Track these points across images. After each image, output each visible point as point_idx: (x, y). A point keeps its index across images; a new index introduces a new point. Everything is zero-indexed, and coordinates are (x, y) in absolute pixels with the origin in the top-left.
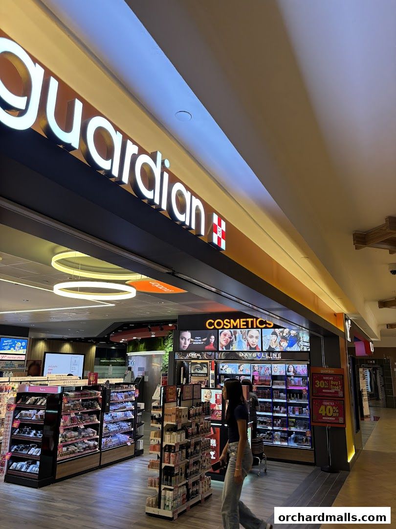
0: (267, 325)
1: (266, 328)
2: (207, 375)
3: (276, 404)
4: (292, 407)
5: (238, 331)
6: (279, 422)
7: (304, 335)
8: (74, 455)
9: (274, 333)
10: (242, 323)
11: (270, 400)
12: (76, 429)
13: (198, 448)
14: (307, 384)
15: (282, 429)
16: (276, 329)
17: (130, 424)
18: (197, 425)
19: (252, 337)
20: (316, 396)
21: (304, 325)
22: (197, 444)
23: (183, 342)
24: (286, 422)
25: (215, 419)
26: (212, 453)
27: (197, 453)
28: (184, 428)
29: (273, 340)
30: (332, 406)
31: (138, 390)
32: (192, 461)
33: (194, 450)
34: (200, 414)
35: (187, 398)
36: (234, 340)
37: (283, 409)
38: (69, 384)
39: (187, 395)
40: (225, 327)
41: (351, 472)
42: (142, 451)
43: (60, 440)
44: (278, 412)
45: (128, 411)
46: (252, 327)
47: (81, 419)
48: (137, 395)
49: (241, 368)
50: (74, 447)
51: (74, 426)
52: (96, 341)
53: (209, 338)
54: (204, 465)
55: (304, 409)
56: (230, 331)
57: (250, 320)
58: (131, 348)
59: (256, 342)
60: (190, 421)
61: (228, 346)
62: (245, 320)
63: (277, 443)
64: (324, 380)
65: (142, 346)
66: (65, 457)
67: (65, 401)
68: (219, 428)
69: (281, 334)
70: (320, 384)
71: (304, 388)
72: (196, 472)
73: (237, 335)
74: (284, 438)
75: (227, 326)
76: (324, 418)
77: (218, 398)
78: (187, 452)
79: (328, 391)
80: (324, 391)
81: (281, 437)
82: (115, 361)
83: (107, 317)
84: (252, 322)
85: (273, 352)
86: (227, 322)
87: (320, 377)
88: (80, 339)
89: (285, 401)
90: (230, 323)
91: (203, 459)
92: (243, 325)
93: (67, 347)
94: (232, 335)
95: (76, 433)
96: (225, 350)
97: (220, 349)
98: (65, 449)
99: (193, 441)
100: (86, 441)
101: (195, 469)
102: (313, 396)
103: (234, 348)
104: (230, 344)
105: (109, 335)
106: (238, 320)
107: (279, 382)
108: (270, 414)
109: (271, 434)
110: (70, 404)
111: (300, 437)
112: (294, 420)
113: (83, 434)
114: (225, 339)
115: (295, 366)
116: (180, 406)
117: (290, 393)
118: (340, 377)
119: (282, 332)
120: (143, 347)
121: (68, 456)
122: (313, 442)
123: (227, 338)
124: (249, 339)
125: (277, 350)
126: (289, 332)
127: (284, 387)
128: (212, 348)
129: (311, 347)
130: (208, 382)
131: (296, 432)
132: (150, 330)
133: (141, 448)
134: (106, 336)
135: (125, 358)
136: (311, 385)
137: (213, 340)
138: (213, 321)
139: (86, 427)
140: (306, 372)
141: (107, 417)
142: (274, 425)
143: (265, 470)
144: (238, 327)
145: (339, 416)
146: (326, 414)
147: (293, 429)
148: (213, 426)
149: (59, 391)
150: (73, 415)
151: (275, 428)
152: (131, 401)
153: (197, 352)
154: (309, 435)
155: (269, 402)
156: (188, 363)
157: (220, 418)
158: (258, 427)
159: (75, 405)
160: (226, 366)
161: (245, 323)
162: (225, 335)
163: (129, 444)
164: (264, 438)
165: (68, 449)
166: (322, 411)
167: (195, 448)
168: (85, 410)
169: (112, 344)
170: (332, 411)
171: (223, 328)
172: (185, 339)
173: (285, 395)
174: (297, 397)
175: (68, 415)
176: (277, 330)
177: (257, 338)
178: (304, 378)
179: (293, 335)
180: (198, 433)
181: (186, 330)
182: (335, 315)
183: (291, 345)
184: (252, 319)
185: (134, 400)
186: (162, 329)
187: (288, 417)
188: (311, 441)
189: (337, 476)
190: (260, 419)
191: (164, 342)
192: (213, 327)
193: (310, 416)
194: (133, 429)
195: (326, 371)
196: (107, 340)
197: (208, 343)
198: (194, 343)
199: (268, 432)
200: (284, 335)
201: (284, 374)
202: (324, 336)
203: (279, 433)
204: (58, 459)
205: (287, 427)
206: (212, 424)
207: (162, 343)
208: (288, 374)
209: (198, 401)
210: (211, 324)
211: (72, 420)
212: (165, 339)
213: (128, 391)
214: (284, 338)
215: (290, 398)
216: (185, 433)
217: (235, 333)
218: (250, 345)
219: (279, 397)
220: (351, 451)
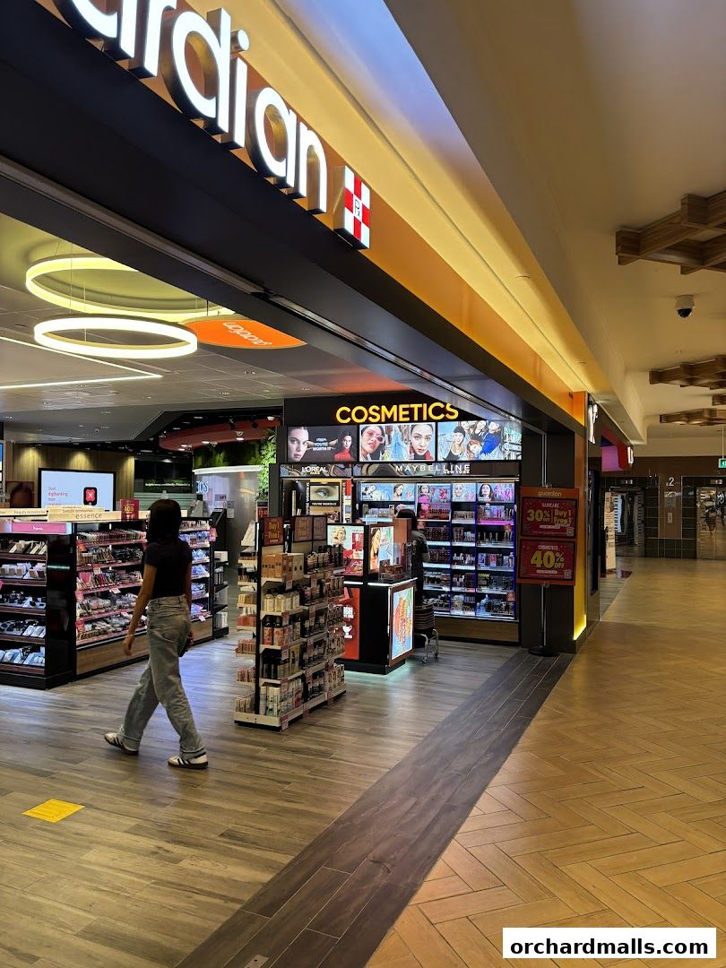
0: (448, 416)
1: (445, 420)
2: (338, 503)
3: (459, 550)
4: (485, 555)
5: (395, 426)
6: (462, 580)
7: (513, 432)
8: (106, 637)
9: (460, 430)
10: (401, 413)
11: (448, 544)
12: (106, 595)
13: (322, 620)
14: (514, 517)
15: (466, 591)
16: (463, 423)
17: (202, 586)
18: (320, 582)
19: (419, 436)
20: (527, 534)
21: (514, 412)
22: (319, 613)
23: (293, 446)
24: (473, 579)
25: (352, 574)
26: (347, 629)
27: (321, 627)
28: (298, 588)
29: (456, 441)
30: (554, 552)
31: (215, 529)
32: (311, 641)
33: (315, 623)
34: (324, 565)
35: (301, 539)
36: (387, 443)
37: (469, 558)
38: (86, 519)
39: (302, 530)
41: (577, 655)
42: (226, 630)
43: (79, 612)
44: (460, 563)
45: (197, 565)
46: (420, 420)
47: (113, 578)
48: (214, 539)
49: (399, 490)
50: (105, 624)
51: (103, 590)
52: (133, 447)
53: (342, 439)
54: (333, 647)
55: (505, 557)
56: (381, 428)
57: (416, 406)
58: (200, 461)
59: (425, 445)
60: (308, 577)
61: (375, 454)
62: (406, 406)
63: (457, 613)
64: (543, 509)
65: (220, 457)
66: (91, 640)
67: (81, 547)
68: (358, 589)
69: (472, 431)
70: (534, 516)
71: (508, 524)
72: (319, 658)
73: (392, 434)
74: (469, 604)
75: (374, 417)
76: (538, 571)
77: (357, 539)
78: (302, 626)
79: (549, 527)
80: (541, 526)
81: (465, 604)
82: (172, 485)
83: (149, 400)
84: (420, 410)
85: (456, 462)
86: (374, 410)
87: (538, 503)
88: (103, 444)
89: (473, 545)
90: (379, 412)
91: (331, 637)
92: (404, 416)
93: (80, 460)
94: (383, 434)
95: (107, 602)
96: (370, 460)
97: (361, 459)
98: (88, 627)
99: (313, 609)
100: (125, 615)
101: (316, 653)
102: (522, 535)
103: (388, 456)
104: (380, 449)
105: (156, 437)
106: (395, 407)
107: (464, 512)
108: (448, 566)
109: (448, 601)
110: (90, 554)
111: (496, 602)
112: (488, 575)
113: (119, 602)
114: (370, 442)
115: (493, 485)
116: (290, 551)
117: (481, 532)
118: (571, 505)
119: (474, 427)
120: (221, 459)
121: (95, 639)
122: (518, 609)
123: (374, 439)
124: (413, 440)
125: (463, 459)
126: (486, 427)
127: (472, 522)
128: (348, 457)
129: (523, 452)
130: (340, 515)
131: (491, 596)
132: (233, 428)
133: (224, 624)
134: (152, 439)
135: (191, 478)
136: (520, 518)
137: (349, 444)
138: (348, 410)
139: (124, 592)
140: (511, 496)
142: (452, 584)
143: (436, 655)
144: (395, 419)
145: (567, 567)
146: (543, 565)
147: (485, 590)
148: (348, 586)
149: (69, 531)
150: (98, 572)
151: (454, 589)
152: (202, 549)
153: (320, 464)
154: (511, 598)
155: (446, 547)
156: (304, 483)
157: (360, 573)
158: (427, 587)
159: (100, 555)
160: (371, 487)
161: (407, 413)
162: (371, 434)
163: (202, 619)
164: (436, 605)
165: (94, 627)
166: (536, 560)
167: (317, 620)
168: (120, 563)
169: (166, 454)
170: (553, 559)
171: (367, 422)
172: (299, 443)
173: (473, 535)
174: (494, 537)
175: (89, 571)
176: (465, 425)
177: (427, 438)
178: (508, 506)
179: (492, 432)
180: (322, 595)
181: (298, 425)
182: (571, 395)
183: (487, 450)
184: (420, 405)
185: (209, 546)
186: (255, 426)
187: (477, 572)
188: (514, 608)
189: (555, 661)
190: (429, 574)
191: (260, 450)
192: (349, 420)
193: (515, 569)
194: (208, 595)
195: (548, 494)
196: (154, 446)
197: (340, 448)
198: (314, 449)
199: (443, 596)
200: (477, 432)
201: (474, 500)
202: (548, 433)
203: (461, 597)
204: (78, 643)
205: (475, 587)
206: (345, 582)
207: (257, 452)
208: (480, 499)
209: (323, 544)
210: (344, 415)
211: (98, 579)
212: (261, 444)
213: (196, 532)
214: (476, 437)
215: (482, 539)
216: (298, 597)
217: (389, 430)
218: (414, 452)
219: (463, 539)
220: (580, 621)
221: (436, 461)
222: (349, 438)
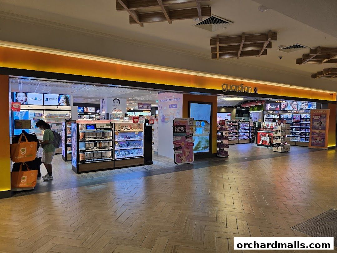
3: (302, 128)
4: (307, 129)
19: (294, 105)
23: (267, 107)
52: (236, 107)
53: (277, 106)
58: (251, 109)
59: (296, 107)
61: (284, 109)
73: (288, 104)
85: (302, 110)
88: (228, 106)
89: (305, 127)
93: (223, 110)
94: (286, 104)
96: (283, 110)
97: (281, 110)
103: (287, 109)
104: (286, 107)
112: (308, 134)
120: (256, 110)
123: (284, 105)
127: (305, 122)
128: (278, 109)
134: (239, 105)
135: (249, 114)
153: (272, 111)
177: (296, 105)
187: (305, 133)
197: (277, 107)
218: (293, 108)
221: (298, 110)
222: (279, 105)
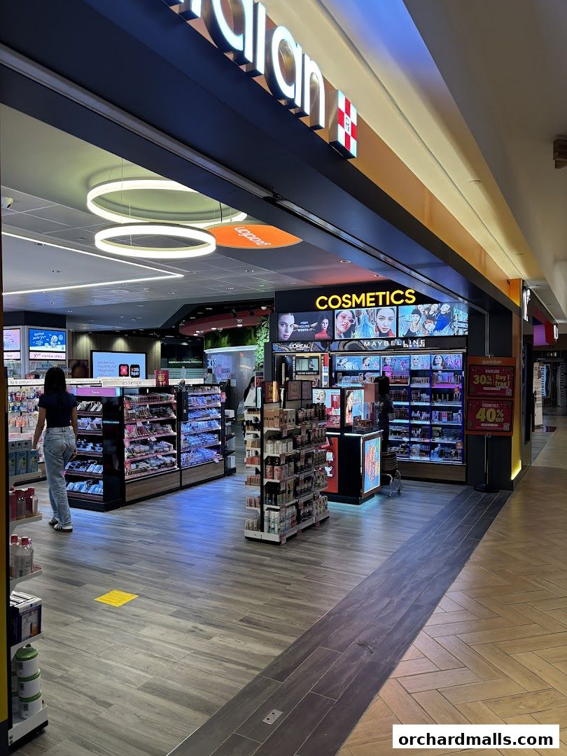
0: (407, 301)
1: (404, 304)
2: (318, 373)
3: (416, 408)
4: (437, 412)
5: (363, 310)
6: (419, 432)
7: (461, 312)
8: (146, 473)
9: (416, 312)
10: (369, 300)
11: (407, 404)
12: (145, 442)
13: (310, 461)
14: (462, 381)
15: (422, 441)
16: (419, 306)
17: (216, 436)
18: (308, 432)
19: (382, 318)
20: (473, 395)
21: (462, 294)
22: (308, 456)
23: (282, 329)
24: (428, 432)
25: (331, 426)
26: (328, 469)
27: (309, 466)
28: (291, 436)
30: (496, 409)
31: (224, 393)
32: (302, 477)
33: (305, 463)
34: (311, 419)
35: (293, 398)
36: (357, 324)
37: (425, 415)
38: (131, 385)
39: (294, 394)
40: (344, 305)
41: (514, 492)
42: (234, 470)
43: (126, 454)
44: (417, 419)
45: (212, 420)
46: (384, 304)
47: (151, 429)
48: (224, 400)
49: (367, 362)
50: (145, 464)
51: (143, 438)
52: (160, 333)
53: (320, 322)
54: (318, 482)
55: (454, 414)
56: (352, 311)
57: (380, 294)
58: (209, 343)
60: (299, 427)
61: (347, 333)
62: (373, 294)
63: (415, 458)
64: (486, 375)
65: (225, 340)
66: (135, 476)
67: (127, 406)
68: (337, 438)
69: (426, 312)
70: (478, 379)
71: (456, 387)
72: (308, 490)
73: (361, 317)
74: (424, 452)
75: (347, 304)
76: (482, 425)
77: (335, 399)
78: (295, 466)
79: (492, 389)
80: (485, 388)
81: (421, 451)
82: (189, 362)
83: (173, 295)
84: (384, 297)
86: (347, 298)
87: (481, 370)
88: (137, 331)
89: (428, 404)
90: (351, 299)
91: (317, 474)
92: (371, 302)
93: (120, 344)
94: (354, 317)
95: (147, 448)
96: (343, 338)
97: (336, 338)
98: (133, 466)
99: (303, 452)
100: (160, 457)
101: (306, 486)
102: (468, 395)
103: (357, 335)
104: (352, 329)
105: (177, 325)
106: (363, 295)
107: (420, 379)
108: (407, 421)
109: (407, 449)
110: (134, 411)
111: (446, 449)
112: (440, 429)
113: (155, 448)
114: (343, 323)
115: (445, 356)
116: (284, 407)
117: (435, 393)
118: (509, 370)
119: (429, 309)
120: (226, 342)
121: (139, 475)
122: (465, 456)
123: (347, 321)
124: (378, 321)
125: (419, 336)
126: (438, 309)
127: (427, 386)
128: (324, 335)
131: (443, 445)
132: (235, 316)
133: (233, 466)
134: (174, 327)
135: (203, 357)
136: (467, 383)
137: (327, 326)
138: (326, 298)
139: (159, 440)
140: (460, 364)
141: (184, 428)
142: (411, 436)
143: (399, 491)
144: (364, 305)
145: (506, 421)
146: (486, 419)
147: (437, 440)
148: (329, 436)
149: (118, 394)
150: (140, 424)
151: (412, 440)
152: (216, 408)
153: (304, 342)
154: (460, 446)
155: (406, 406)
156: (291, 357)
157: (338, 426)
159: (141, 412)
160: (345, 360)
161: (373, 299)
162: (344, 317)
163: (217, 461)
164: (398, 452)
165: (137, 466)
166: (480, 415)
167: (306, 461)
168: (156, 418)
169: (183, 338)
170: (494, 415)
171: (341, 308)
172: (287, 326)
173: (428, 397)
174: (445, 398)
175: (133, 424)
176: (421, 307)
177: (390, 319)
178: (456, 373)
179: (443, 313)
180: (309, 442)
181: (286, 312)
182: (508, 282)
183: (439, 328)
184: (384, 293)
185: (220, 405)
186: (252, 314)
187: (431, 426)
188: (462, 455)
189: (496, 496)
191: (255, 333)
192: (326, 306)
193: (463, 423)
194: (220, 443)
195: (491, 362)
196: (175, 332)
197: (319, 329)
199: (403, 445)
200: (431, 313)
201: (429, 368)
202: (490, 313)
203: (418, 446)
204: (126, 477)
205: (430, 438)
206: (327, 433)
207: (253, 335)
208: (434, 367)
209: (309, 403)
210: (322, 303)
211: (139, 430)
212: (256, 329)
213: (211, 395)
214: (430, 317)
215: (435, 399)
216: (292, 442)
217: (359, 313)
218: (379, 330)
219: (419, 399)
220: (516, 466)
222: (326, 321)
